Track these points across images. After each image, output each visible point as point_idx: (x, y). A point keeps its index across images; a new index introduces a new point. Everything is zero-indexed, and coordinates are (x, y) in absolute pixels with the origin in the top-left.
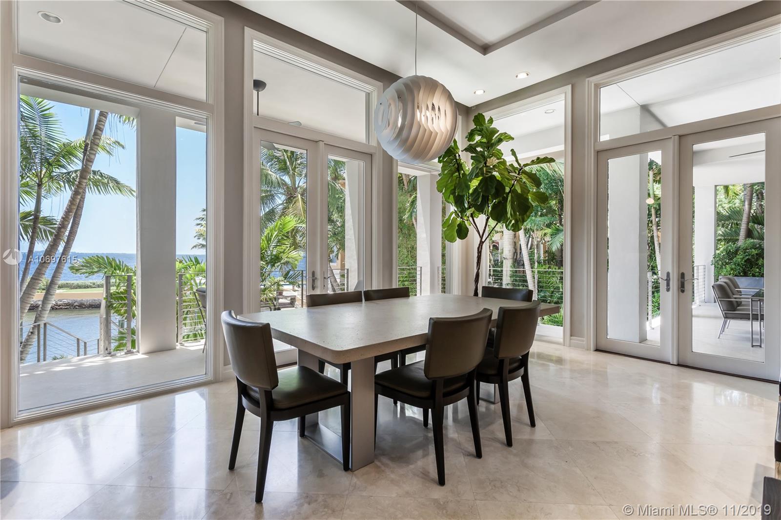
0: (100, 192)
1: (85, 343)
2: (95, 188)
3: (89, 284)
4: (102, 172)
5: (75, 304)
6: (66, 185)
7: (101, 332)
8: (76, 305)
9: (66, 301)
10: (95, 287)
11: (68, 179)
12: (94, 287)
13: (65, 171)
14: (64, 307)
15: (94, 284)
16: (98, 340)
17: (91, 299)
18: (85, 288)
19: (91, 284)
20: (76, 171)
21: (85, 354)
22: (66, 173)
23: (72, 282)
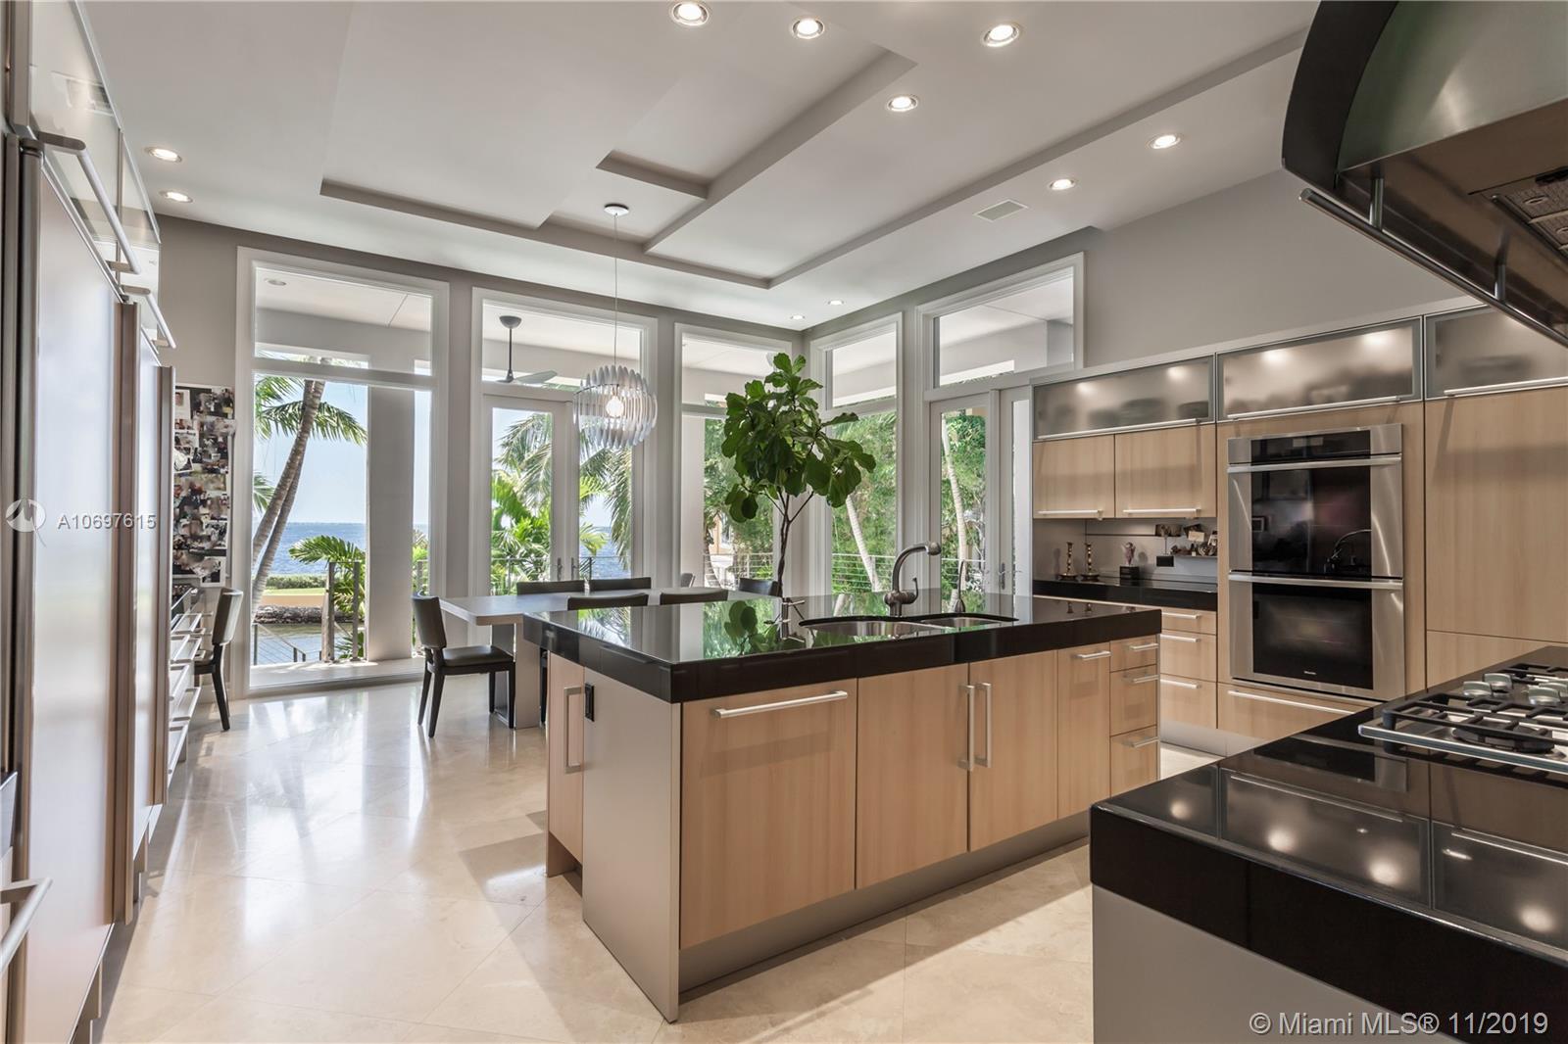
0: (325, 436)
1: (304, 655)
2: (319, 429)
3: (308, 580)
4: (330, 404)
5: (286, 615)
6: (280, 425)
7: (323, 644)
8: (288, 617)
9: (270, 609)
10: (317, 586)
11: (283, 416)
12: (315, 587)
13: (276, 403)
14: (267, 620)
15: (316, 580)
16: (320, 653)
17: (311, 606)
18: (300, 587)
19: (311, 581)
20: (295, 404)
21: (304, 660)
22: (278, 408)
23: (281, 576)
